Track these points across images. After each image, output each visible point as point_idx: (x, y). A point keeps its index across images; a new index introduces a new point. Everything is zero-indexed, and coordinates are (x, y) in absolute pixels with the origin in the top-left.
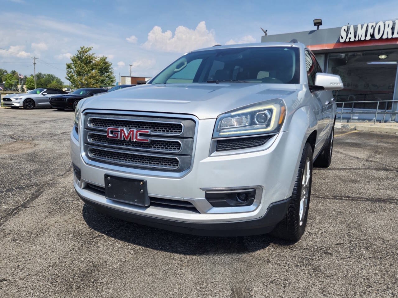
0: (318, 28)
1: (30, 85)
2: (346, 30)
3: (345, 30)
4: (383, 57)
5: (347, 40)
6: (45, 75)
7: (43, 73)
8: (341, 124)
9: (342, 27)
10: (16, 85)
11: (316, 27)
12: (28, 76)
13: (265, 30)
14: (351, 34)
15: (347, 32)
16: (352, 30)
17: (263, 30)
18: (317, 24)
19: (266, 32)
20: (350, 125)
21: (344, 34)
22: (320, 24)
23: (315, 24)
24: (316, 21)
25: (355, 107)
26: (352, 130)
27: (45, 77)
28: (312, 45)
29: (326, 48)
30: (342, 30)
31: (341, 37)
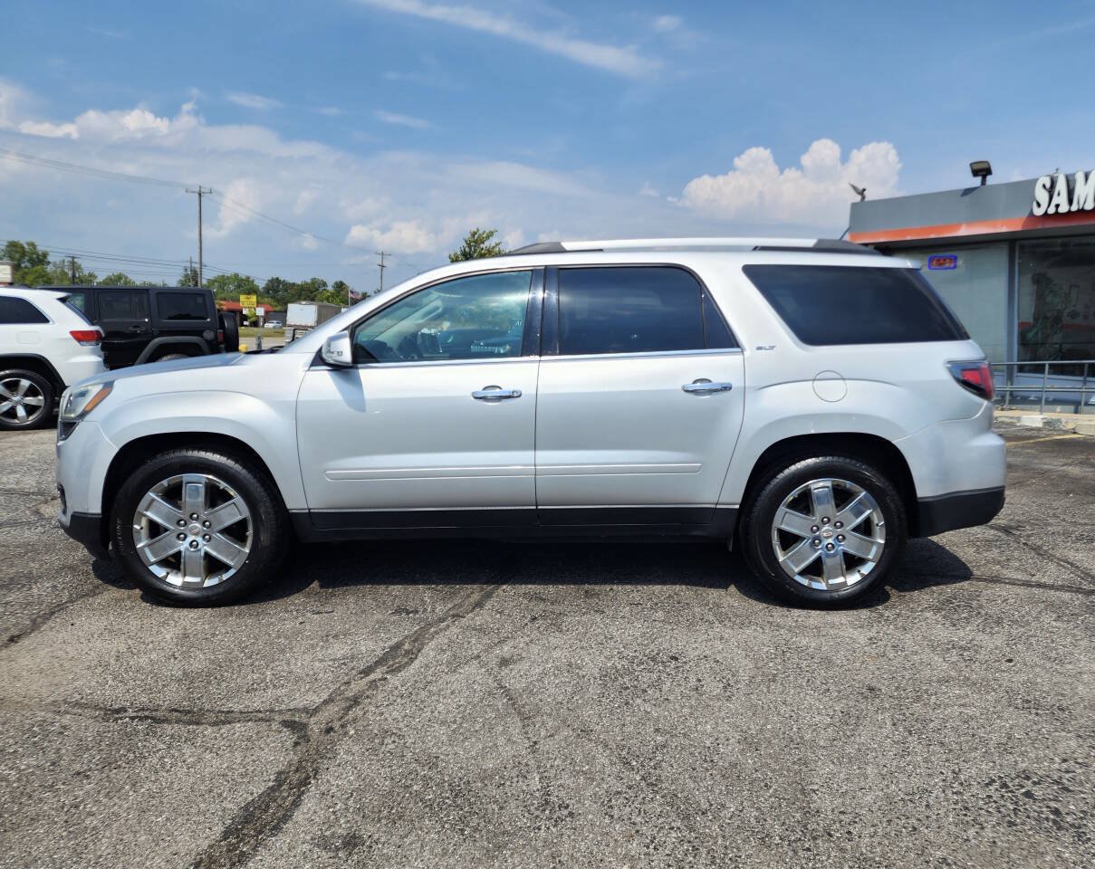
0: (983, 182)
2: (1048, 185)
3: (1044, 186)
5: (1052, 210)
8: (1042, 417)
9: (1038, 179)
11: (979, 179)
13: (861, 188)
14: (1059, 194)
15: (1051, 190)
16: (1061, 186)
17: (855, 188)
18: (980, 173)
19: (862, 193)
20: (1063, 420)
22: (988, 172)
23: (975, 173)
24: (976, 167)
26: (1066, 432)
28: (970, 223)
29: (1004, 229)
30: (1039, 187)
31: (1035, 204)
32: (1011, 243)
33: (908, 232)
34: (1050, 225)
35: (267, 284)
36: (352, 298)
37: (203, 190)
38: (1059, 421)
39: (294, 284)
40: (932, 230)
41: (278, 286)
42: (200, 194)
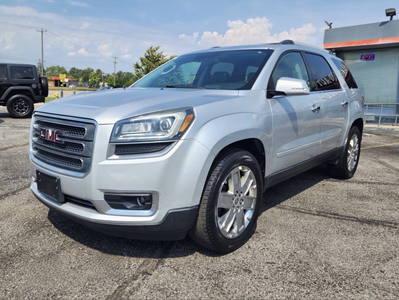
0: (391, 19)
1: (110, 82)
6: (125, 73)
10: (99, 83)
11: (389, 17)
12: (111, 74)
13: (329, 23)
17: (327, 23)
18: (390, 15)
19: (330, 25)
22: (394, 14)
23: (388, 14)
24: (388, 11)
27: (125, 75)
28: (384, 37)
33: (353, 43)
35: (71, 70)
36: (103, 76)
37: (43, 30)
39: (81, 70)
40: (365, 41)
41: (75, 71)
42: (42, 32)
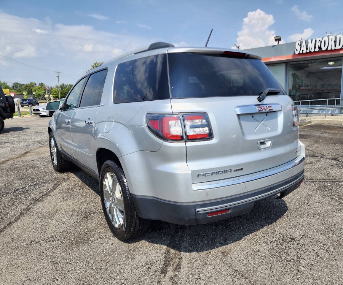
0: (278, 43)
1: (55, 94)
2: (300, 44)
3: (298, 44)
4: (331, 63)
5: (301, 52)
6: (67, 85)
7: (66, 84)
9: (296, 42)
10: (44, 95)
12: (54, 87)
14: (303, 47)
15: (301, 45)
16: (304, 44)
17: (236, 46)
19: (238, 47)
20: (307, 119)
21: (298, 47)
22: (280, 40)
23: (276, 40)
24: (276, 38)
25: (311, 104)
26: (308, 123)
27: (67, 87)
28: (274, 57)
29: (286, 59)
30: (297, 44)
31: (296, 50)
32: (286, 63)
34: (300, 57)
35: (13, 84)
38: (305, 119)
39: (23, 85)
41: (17, 85)
